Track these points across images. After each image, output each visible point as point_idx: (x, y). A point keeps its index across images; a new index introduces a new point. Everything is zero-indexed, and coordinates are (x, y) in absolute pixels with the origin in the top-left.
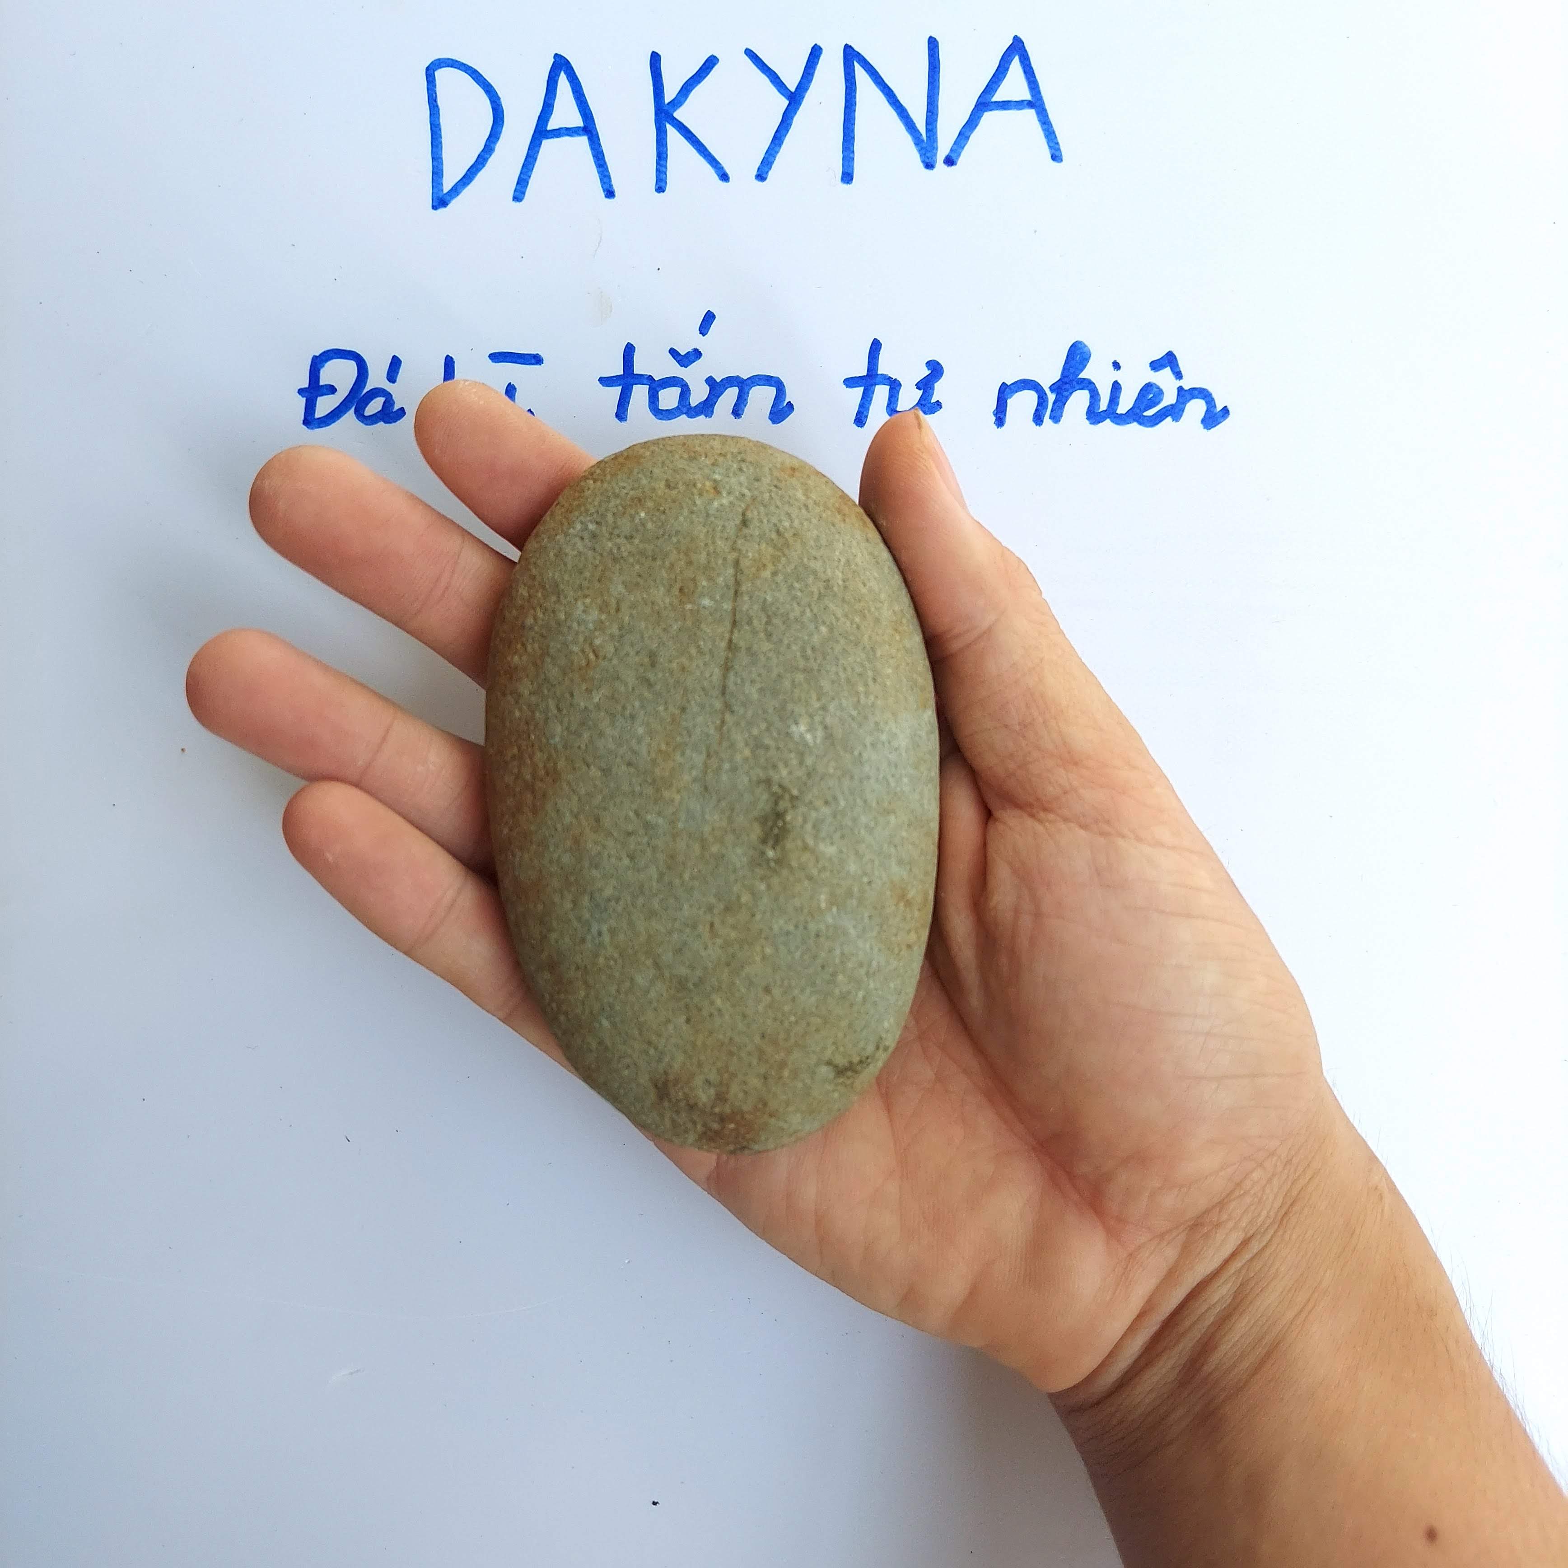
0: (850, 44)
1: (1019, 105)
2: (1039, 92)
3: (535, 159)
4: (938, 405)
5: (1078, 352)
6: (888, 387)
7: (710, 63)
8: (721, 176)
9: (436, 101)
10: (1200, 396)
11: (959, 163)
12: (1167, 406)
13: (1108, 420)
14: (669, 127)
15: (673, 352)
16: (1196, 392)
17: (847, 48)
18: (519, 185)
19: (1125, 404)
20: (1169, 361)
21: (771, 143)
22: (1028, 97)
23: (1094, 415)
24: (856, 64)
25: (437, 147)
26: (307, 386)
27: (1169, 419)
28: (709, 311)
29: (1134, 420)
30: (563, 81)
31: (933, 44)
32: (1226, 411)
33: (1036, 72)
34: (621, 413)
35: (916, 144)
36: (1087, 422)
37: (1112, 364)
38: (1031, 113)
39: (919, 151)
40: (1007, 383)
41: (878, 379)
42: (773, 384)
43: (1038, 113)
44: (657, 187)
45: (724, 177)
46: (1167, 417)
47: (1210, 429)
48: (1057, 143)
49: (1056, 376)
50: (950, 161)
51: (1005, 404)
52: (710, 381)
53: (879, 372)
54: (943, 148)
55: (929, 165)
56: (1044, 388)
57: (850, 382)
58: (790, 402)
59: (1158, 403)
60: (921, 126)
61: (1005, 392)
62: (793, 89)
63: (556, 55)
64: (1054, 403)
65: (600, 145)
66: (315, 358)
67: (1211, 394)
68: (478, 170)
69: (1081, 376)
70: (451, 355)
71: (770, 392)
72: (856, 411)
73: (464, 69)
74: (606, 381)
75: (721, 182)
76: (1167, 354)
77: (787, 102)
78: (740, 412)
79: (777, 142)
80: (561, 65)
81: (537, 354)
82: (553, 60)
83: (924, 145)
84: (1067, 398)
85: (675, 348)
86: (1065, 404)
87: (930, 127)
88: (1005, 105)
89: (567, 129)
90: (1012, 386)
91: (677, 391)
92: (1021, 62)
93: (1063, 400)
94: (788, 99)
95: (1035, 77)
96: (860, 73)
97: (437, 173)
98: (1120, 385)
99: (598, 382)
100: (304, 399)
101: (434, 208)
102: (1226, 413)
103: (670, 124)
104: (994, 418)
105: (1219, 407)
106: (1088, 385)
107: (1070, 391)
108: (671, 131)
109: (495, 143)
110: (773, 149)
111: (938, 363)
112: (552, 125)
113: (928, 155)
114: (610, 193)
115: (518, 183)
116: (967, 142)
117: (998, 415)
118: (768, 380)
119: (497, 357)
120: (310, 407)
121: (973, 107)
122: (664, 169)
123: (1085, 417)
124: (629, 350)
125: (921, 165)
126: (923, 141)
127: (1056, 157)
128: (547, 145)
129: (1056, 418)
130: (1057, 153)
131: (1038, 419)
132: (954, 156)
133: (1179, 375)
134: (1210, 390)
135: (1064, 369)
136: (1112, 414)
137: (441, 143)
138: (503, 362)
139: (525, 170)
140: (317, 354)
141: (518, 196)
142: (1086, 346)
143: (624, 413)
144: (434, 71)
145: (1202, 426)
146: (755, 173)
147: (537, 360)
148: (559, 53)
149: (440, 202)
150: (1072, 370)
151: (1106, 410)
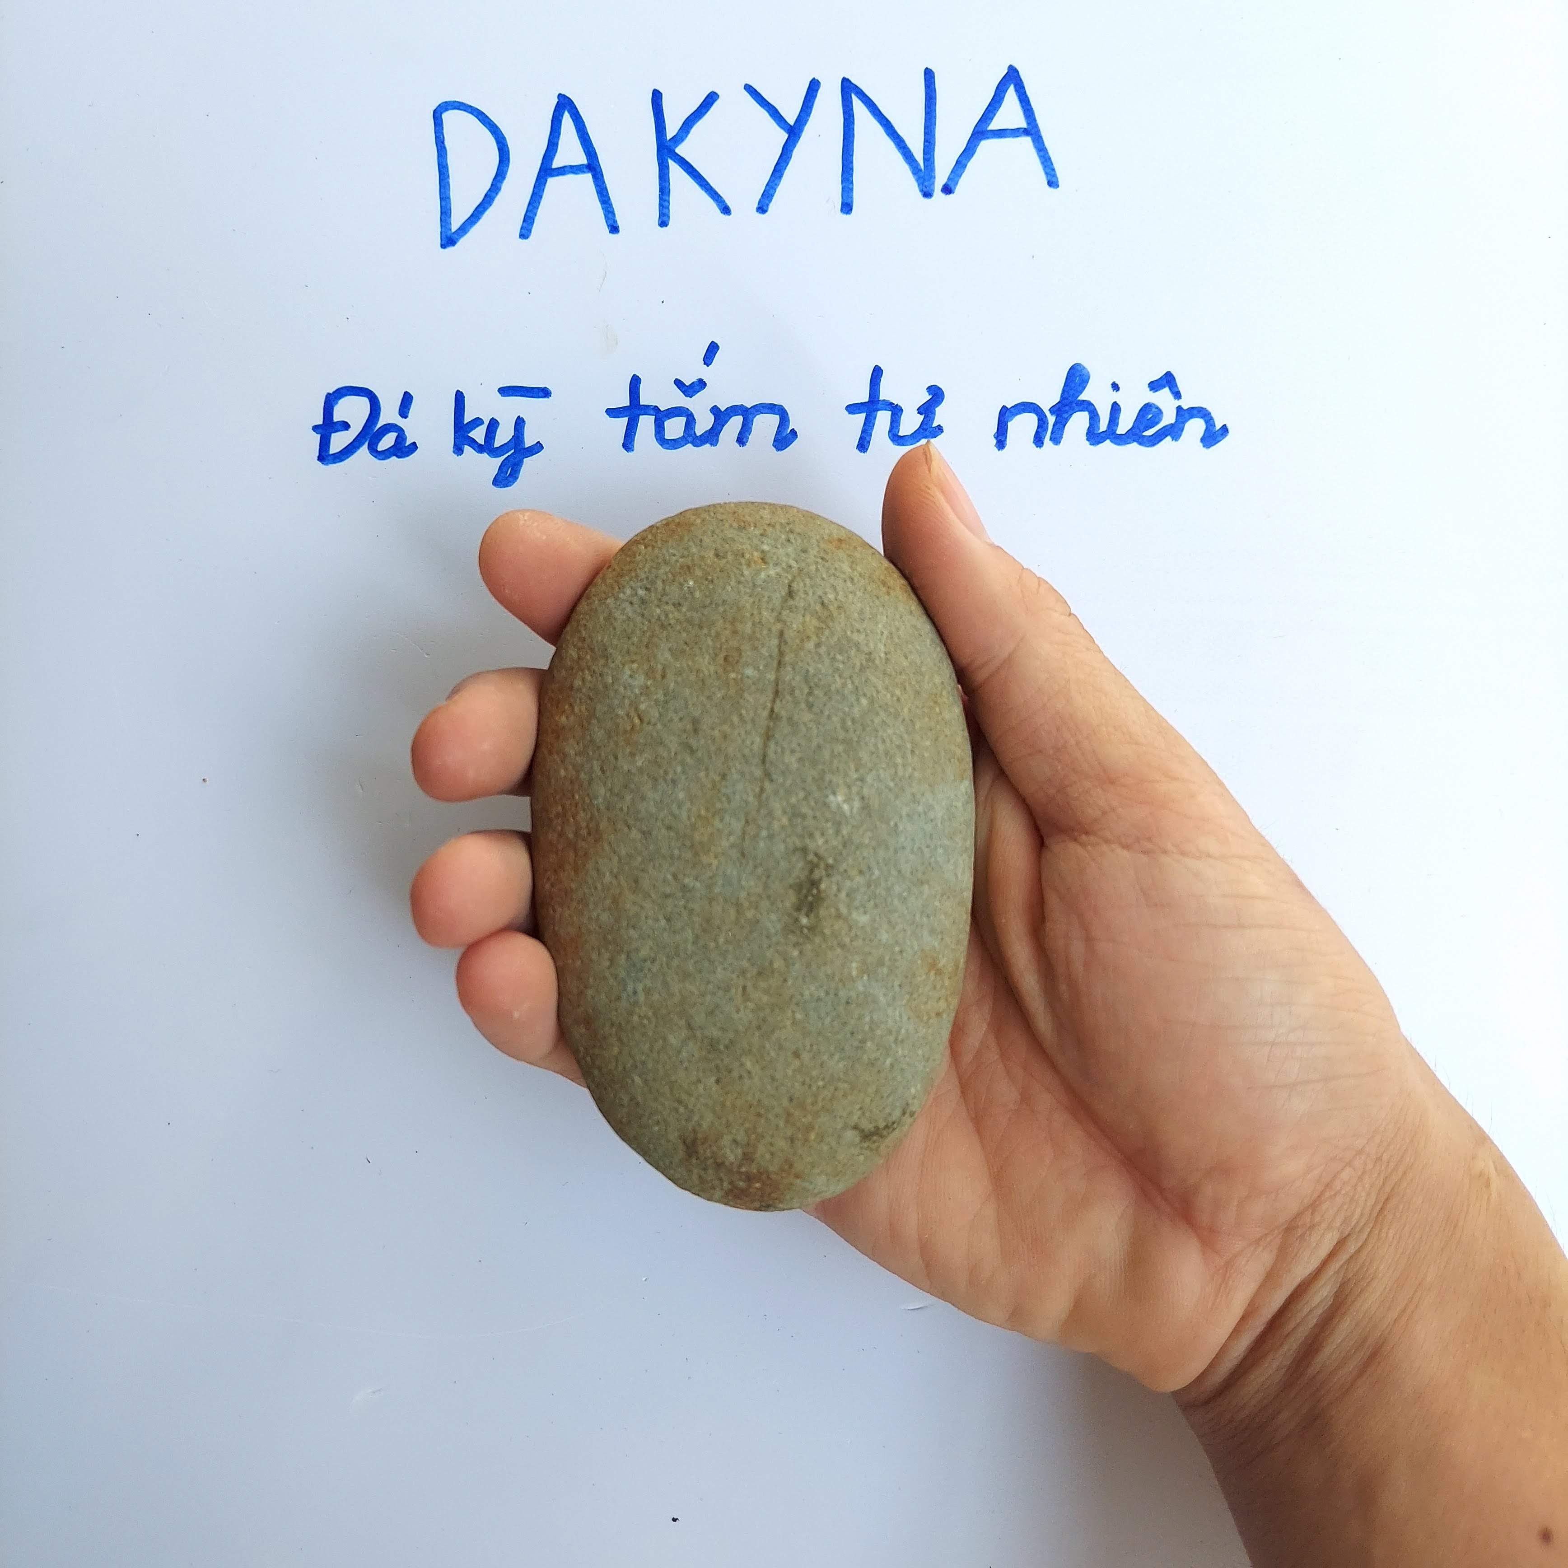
0: (847, 77)
1: (1015, 133)
2: (1035, 120)
3: (541, 197)
4: (940, 429)
5: (1078, 374)
6: (890, 413)
7: (711, 99)
8: (723, 210)
9: (443, 143)
10: (1198, 415)
11: (956, 191)
12: (1167, 426)
13: (1108, 441)
14: (671, 162)
15: (678, 383)
16: (1195, 412)
17: (845, 82)
18: (525, 224)
19: (1125, 424)
20: (1168, 381)
21: (772, 175)
22: (1023, 124)
23: (1094, 436)
24: (853, 96)
25: (445, 187)
26: (321, 423)
27: (1169, 438)
28: (712, 342)
29: (1134, 441)
30: (567, 120)
31: (929, 75)
32: (1225, 430)
33: (1031, 100)
34: (628, 444)
35: (914, 174)
36: (1088, 443)
37: (1111, 386)
38: (1027, 141)
39: (917, 180)
40: (1007, 406)
41: (879, 406)
42: (776, 411)
43: (1034, 141)
44: (660, 222)
45: (726, 210)
46: (1166, 436)
47: (1209, 448)
48: (1054, 170)
49: (1055, 398)
50: (947, 190)
51: (1006, 427)
52: (715, 410)
53: (881, 398)
54: (941, 177)
55: (927, 194)
56: (1044, 410)
57: (852, 409)
58: (793, 429)
59: (1157, 423)
60: (919, 156)
61: (1005, 415)
62: (792, 122)
63: (560, 95)
64: (1054, 425)
65: (604, 182)
66: (328, 396)
67: (1210, 413)
68: (485, 209)
69: (1079, 398)
70: (461, 390)
71: (774, 420)
72: (859, 437)
73: (470, 110)
74: (612, 413)
75: (722, 215)
76: (1166, 374)
77: (786, 136)
78: (744, 440)
79: (778, 174)
80: (564, 104)
81: (546, 388)
82: (557, 100)
83: (922, 174)
84: (1067, 420)
85: (679, 378)
86: (1065, 425)
87: (927, 156)
88: (1001, 133)
89: (572, 167)
90: (1012, 409)
91: (683, 420)
92: (1016, 90)
93: (1063, 421)
94: (787, 133)
95: (1030, 105)
96: (857, 105)
97: (445, 213)
98: (1119, 406)
99: (605, 413)
100: (319, 436)
101: (443, 246)
102: (1225, 431)
103: (671, 159)
104: (995, 441)
105: (1218, 426)
106: (1088, 406)
107: (1070, 413)
108: (673, 166)
109: (501, 182)
110: (774, 181)
111: (939, 389)
112: (557, 163)
113: (926, 184)
114: (614, 229)
115: (524, 221)
116: (964, 170)
117: (999, 438)
118: (771, 408)
119: (506, 391)
120: (324, 444)
121: (970, 135)
122: (666, 204)
123: (1085, 438)
124: (635, 382)
125: (920, 195)
126: (921, 170)
127: (1052, 182)
128: (552, 183)
129: (1056, 439)
130: (1054, 179)
131: (1038, 440)
132: (951, 184)
133: (1177, 395)
134: (1209, 409)
135: (1063, 391)
136: (1111, 435)
137: (448, 183)
138: (512, 396)
139: (531, 208)
140: (331, 392)
141: (525, 233)
142: (1084, 368)
143: (631, 443)
144: (441, 114)
145: (1201, 445)
146: (756, 205)
147: (545, 393)
148: (563, 93)
149: (448, 240)
150: (1071, 392)
151: (1105, 431)
